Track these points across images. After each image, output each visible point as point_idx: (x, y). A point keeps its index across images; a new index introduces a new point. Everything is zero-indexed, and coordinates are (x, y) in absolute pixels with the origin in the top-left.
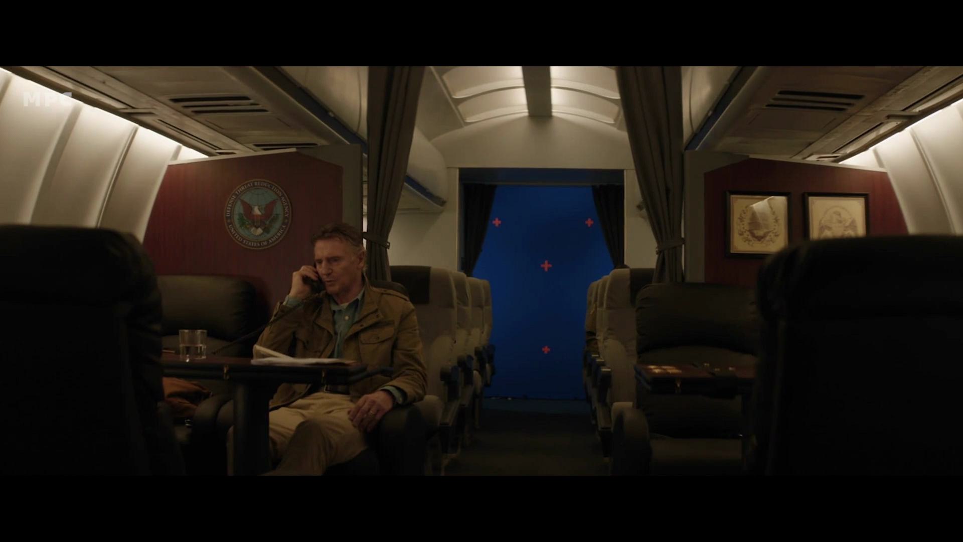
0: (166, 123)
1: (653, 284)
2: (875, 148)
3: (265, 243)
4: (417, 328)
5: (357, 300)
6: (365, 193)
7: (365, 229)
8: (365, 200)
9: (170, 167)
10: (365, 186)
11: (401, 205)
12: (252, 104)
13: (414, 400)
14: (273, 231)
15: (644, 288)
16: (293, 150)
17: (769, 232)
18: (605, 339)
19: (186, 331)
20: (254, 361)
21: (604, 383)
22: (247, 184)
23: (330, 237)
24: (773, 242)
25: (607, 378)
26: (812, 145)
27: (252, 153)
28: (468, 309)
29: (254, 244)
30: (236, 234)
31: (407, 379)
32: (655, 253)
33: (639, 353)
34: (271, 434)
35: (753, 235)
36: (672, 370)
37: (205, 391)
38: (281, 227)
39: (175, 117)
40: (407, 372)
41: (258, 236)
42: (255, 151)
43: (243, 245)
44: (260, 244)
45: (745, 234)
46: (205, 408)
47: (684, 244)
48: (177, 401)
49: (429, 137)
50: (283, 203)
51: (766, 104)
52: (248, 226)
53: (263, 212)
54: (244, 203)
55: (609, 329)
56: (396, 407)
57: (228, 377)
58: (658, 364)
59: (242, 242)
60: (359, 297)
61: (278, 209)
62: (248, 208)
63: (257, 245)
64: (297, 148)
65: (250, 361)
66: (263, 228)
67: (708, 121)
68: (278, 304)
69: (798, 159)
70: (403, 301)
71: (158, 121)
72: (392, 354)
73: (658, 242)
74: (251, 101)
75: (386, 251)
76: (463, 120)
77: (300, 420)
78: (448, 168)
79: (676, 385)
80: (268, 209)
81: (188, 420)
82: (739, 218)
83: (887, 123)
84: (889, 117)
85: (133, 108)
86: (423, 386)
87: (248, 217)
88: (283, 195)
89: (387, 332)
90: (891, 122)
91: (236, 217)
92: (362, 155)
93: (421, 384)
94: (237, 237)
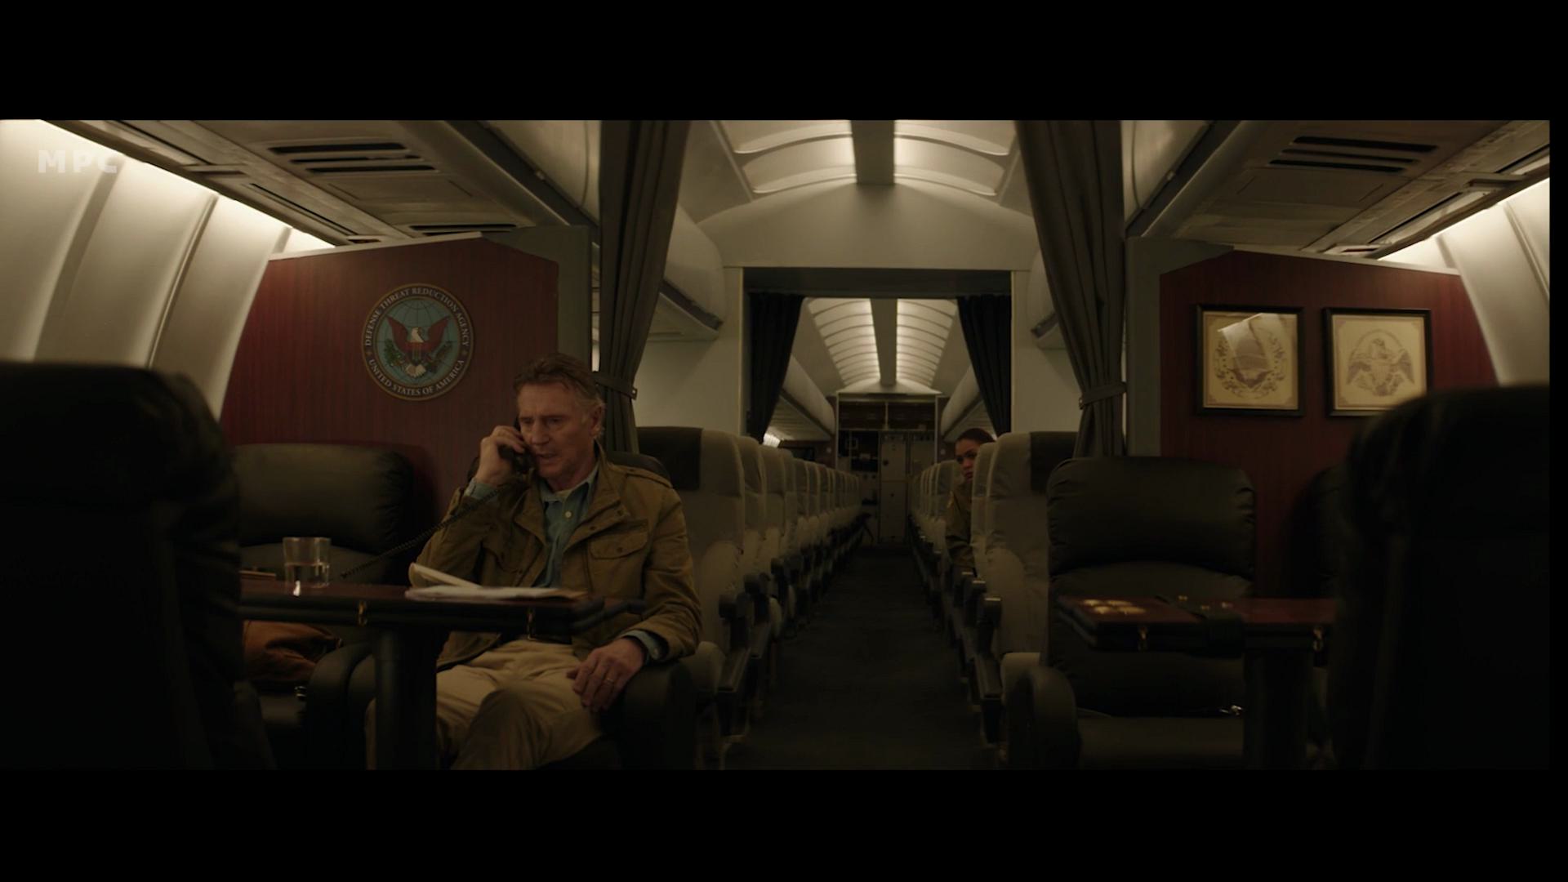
0: (265, 190)
1: (1074, 459)
2: (1441, 234)
3: (430, 390)
4: (685, 533)
5: (587, 484)
6: (596, 307)
7: (595, 367)
8: (596, 320)
9: (271, 262)
10: (596, 296)
11: (653, 329)
12: (409, 157)
13: (681, 654)
14: (442, 370)
15: (1061, 466)
16: (477, 235)
17: (1268, 372)
18: (989, 547)
19: (295, 539)
20: (413, 593)
21: (988, 622)
22: (399, 292)
23: (547, 383)
24: (1274, 390)
25: (995, 612)
26: (1337, 230)
27: (408, 241)
28: (762, 498)
29: (410, 392)
30: (381, 375)
31: (670, 619)
32: (1078, 407)
33: (1054, 573)
34: (440, 713)
35: (1240, 378)
36: (1128, 609)
37: (328, 637)
38: (457, 362)
39: (279, 179)
40: (669, 607)
41: (417, 377)
42: (413, 237)
43: (392, 393)
44: (421, 392)
45: (1226, 375)
46: (328, 668)
47: (1126, 391)
48: (282, 653)
49: (696, 217)
50: (459, 324)
51: (1271, 160)
52: (401, 362)
53: (427, 338)
54: (393, 322)
55: (997, 532)
56: (649, 665)
57: (366, 622)
58: (1103, 597)
59: (390, 388)
60: (590, 479)
61: (451, 334)
62: (401, 331)
63: (416, 393)
64: (483, 232)
65: (403, 593)
66: (426, 364)
67: (1165, 190)
68: (457, 493)
69: (1311, 252)
70: (662, 487)
71: (250, 186)
72: (644, 578)
73: (1083, 389)
74: (407, 151)
75: (631, 401)
76: (751, 190)
77: (490, 688)
78: (725, 267)
79: (1139, 635)
80: (435, 333)
81: (301, 687)
82: (1219, 351)
83: (1469, 192)
84: (1472, 183)
85: (209, 164)
86: (695, 630)
87: (401, 348)
88: (459, 311)
89: (637, 539)
90: (1474, 191)
91: (381, 348)
92: (591, 244)
93: (691, 627)
94: (382, 380)
